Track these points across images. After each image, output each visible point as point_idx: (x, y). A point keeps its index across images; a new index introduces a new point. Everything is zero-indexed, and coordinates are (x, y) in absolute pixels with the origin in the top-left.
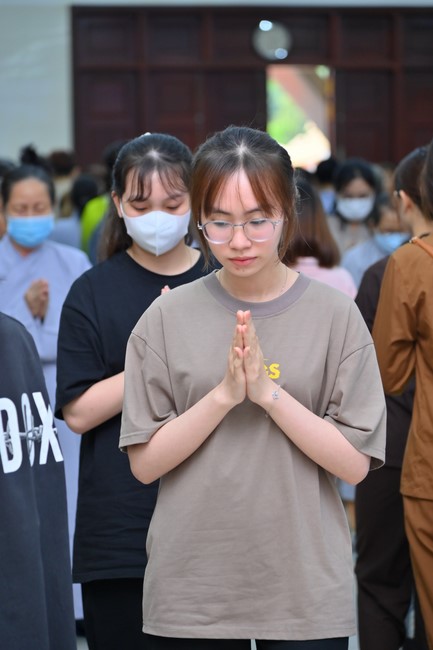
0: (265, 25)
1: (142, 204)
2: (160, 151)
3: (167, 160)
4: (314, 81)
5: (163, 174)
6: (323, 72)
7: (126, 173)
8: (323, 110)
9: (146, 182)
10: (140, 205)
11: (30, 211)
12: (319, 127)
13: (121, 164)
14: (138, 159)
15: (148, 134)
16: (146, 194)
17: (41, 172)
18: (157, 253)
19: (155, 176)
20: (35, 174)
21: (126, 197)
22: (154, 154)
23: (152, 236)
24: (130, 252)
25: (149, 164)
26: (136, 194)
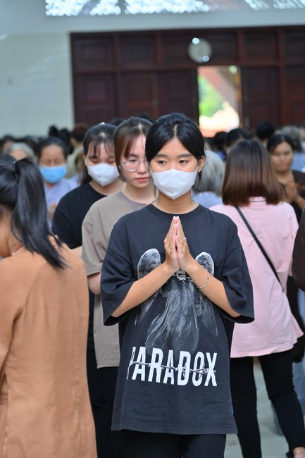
0: (196, 41)
1: (95, 159)
2: (106, 133)
3: (109, 138)
4: (227, 76)
5: (107, 145)
6: (233, 69)
7: (88, 143)
8: (234, 94)
9: (98, 149)
10: (94, 160)
11: (52, 163)
12: (231, 105)
13: (87, 139)
14: (95, 137)
15: (103, 123)
16: (97, 155)
17: (59, 140)
18: (103, 185)
19: (102, 146)
20: (56, 142)
21: (88, 155)
22: (103, 135)
23: (100, 176)
24: (91, 183)
25: (100, 140)
26: (92, 154)
